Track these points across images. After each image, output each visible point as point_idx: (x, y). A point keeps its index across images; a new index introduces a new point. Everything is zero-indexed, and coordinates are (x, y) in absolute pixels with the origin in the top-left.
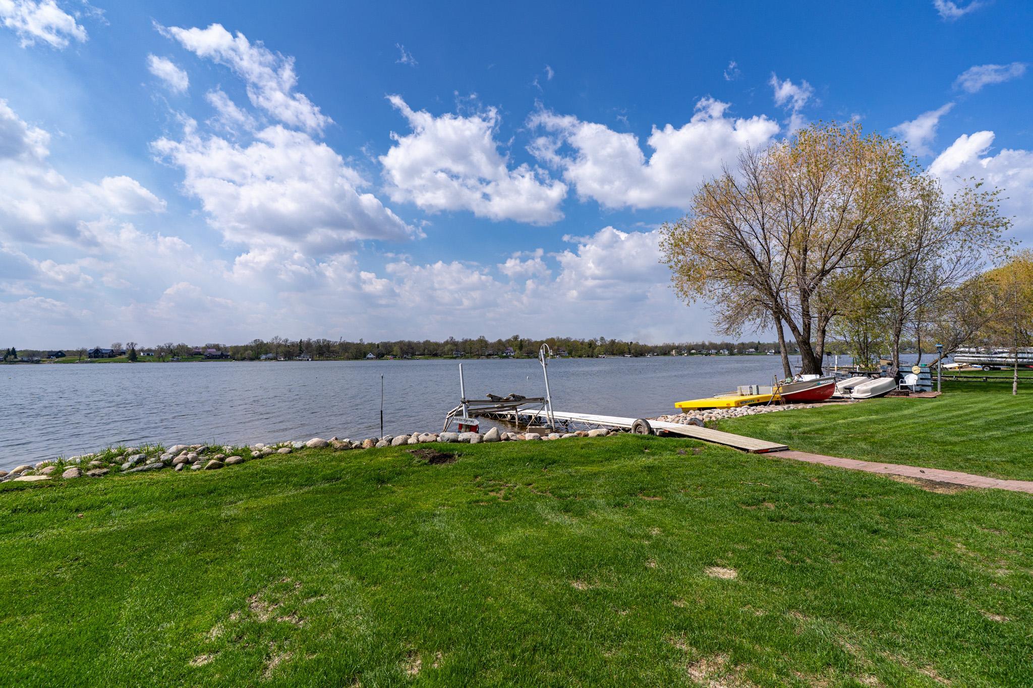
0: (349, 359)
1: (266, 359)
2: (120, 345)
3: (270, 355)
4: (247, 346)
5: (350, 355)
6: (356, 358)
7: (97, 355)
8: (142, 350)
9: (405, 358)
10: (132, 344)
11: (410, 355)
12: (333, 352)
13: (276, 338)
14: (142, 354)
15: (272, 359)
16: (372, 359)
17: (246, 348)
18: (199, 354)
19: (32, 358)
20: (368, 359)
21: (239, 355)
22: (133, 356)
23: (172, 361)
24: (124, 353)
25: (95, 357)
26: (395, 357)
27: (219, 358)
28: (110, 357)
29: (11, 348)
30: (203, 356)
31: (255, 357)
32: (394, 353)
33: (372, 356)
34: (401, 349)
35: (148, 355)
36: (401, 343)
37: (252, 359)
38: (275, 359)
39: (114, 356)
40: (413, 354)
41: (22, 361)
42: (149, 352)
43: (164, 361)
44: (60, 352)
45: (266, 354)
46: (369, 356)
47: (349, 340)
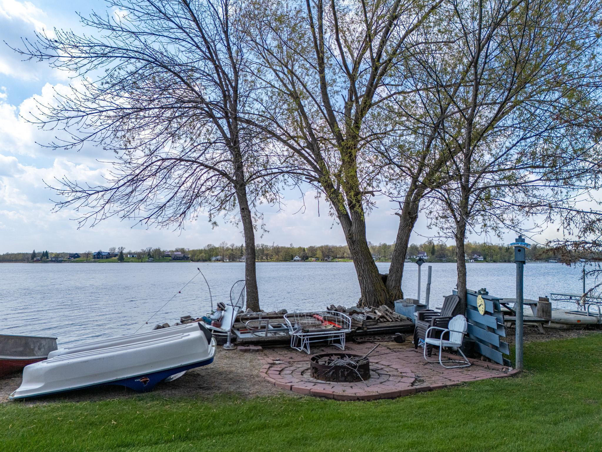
0: (278, 260)
1: (215, 261)
2: (114, 249)
3: (219, 257)
4: (202, 250)
5: (280, 258)
6: (285, 260)
7: (99, 257)
8: (130, 253)
9: (326, 260)
10: (122, 248)
11: (331, 258)
12: (267, 255)
13: (223, 243)
14: (129, 256)
15: (219, 261)
16: (298, 261)
17: (201, 251)
18: (168, 256)
19: (58, 259)
20: (295, 261)
21: (196, 257)
22: (121, 257)
23: (148, 262)
24: (115, 255)
25: (98, 258)
26: (317, 260)
27: (181, 260)
28: (107, 258)
29: (45, 251)
30: (170, 258)
31: (208, 259)
32: (317, 256)
33: (298, 258)
34: (322, 252)
35: (133, 256)
36: (322, 247)
37: (204, 260)
38: (222, 260)
39: (111, 257)
40: (335, 257)
41: (52, 261)
42: (133, 255)
43: (142, 262)
44: (76, 254)
45: (216, 256)
46: (295, 258)
47: (281, 245)
